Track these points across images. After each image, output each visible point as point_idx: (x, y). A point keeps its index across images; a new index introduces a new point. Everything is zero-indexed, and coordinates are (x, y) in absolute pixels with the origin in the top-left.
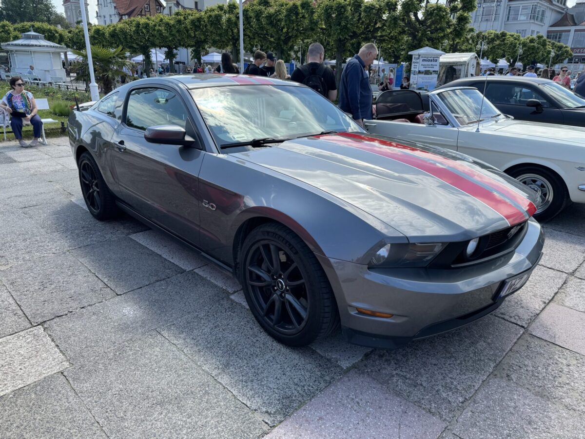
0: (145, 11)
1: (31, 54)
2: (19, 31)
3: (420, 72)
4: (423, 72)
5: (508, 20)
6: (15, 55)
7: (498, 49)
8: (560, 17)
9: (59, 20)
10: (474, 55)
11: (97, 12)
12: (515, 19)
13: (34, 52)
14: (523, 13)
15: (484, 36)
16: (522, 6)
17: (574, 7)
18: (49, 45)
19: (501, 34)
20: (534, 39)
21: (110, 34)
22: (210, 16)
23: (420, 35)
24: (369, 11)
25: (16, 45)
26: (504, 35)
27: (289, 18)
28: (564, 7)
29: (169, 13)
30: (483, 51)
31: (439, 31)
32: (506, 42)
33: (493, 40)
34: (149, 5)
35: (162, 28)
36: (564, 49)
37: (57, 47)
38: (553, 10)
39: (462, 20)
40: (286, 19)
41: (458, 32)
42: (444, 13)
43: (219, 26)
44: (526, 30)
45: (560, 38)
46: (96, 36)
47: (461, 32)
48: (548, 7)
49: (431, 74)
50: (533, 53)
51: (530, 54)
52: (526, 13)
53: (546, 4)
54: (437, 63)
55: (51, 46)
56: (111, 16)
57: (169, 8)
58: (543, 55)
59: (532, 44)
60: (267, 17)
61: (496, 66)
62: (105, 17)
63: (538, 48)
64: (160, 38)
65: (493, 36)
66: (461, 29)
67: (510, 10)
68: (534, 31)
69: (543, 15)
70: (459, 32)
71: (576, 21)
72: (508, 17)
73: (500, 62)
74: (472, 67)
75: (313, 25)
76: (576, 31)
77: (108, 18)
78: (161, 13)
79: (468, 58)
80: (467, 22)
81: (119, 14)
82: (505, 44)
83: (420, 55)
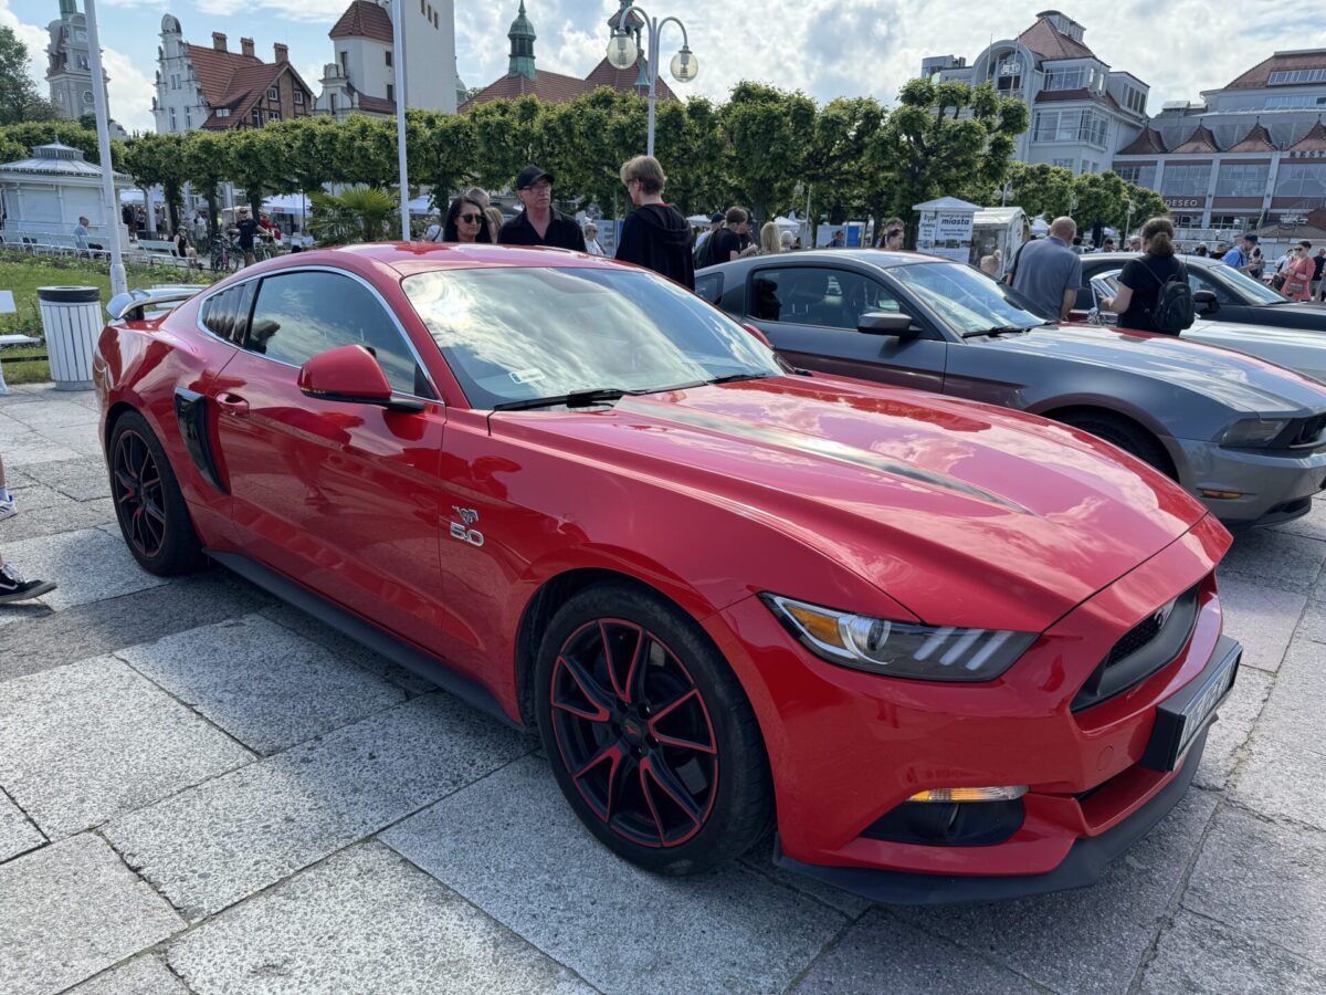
0: (269, 101)
1: (57, 191)
2: (19, 141)
3: (937, 243)
4: (943, 244)
5: (1036, 139)
6: (19, 192)
7: (1033, 197)
8: (1134, 135)
9: (44, 112)
10: (1019, 212)
11: (154, 99)
12: (1051, 137)
13: (65, 187)
14: (1064, 126)
16: (1063, 113)
17: (1159, 117)
18: (97, 172)
19: (1038, 169)
20: (1098, 180)
21: (237, 152)
22: (486, 124)
23: (928, 173)
25: (24, 172)
26: (1044, 170)
27: (665, 136)
28: (1141, 116)
29: (330, 109)
31: (961, 168)
32: (1047, 184)
33: (1023, 180)
34: (278, 88)
35: (368, 144)
36: (1152, 200)
38: (1120, 121)
39: (1000, 147)
41: (994, 171)
42: (978, 137)
43: (504, 144)
44: (1072, 161)
45: (1136, 177)
46: (203, 156)
48: (1111, 116)
49: (958, 246)
50: (1096, 206)
51: (1091, 208)
52: (1069, 126)
53: (1107, 110)
54: (970, 227)
56: (188, 109)
57: (329, 98)
58: (1114, 210)
59: (1095, 189)
60: (616, 129)
62: (173, 111)
63: (1106, 197)
64: (362, 165)
65: (1022, 172)
66: (1000, 164)
67: (1038, 119)
68: (1088, 162)
69: (1102, 132)
71: (1166, 145)
72: (1036, 134)
73: (1035, 223)
75: (714, 149)
76: (1167, 163)
77: (180, 116)
78: (303, 105)
79: (1010, 217)
80: (1009, 152)
81: (209, 105)
82: (1046, 189)
83: (936, 212)
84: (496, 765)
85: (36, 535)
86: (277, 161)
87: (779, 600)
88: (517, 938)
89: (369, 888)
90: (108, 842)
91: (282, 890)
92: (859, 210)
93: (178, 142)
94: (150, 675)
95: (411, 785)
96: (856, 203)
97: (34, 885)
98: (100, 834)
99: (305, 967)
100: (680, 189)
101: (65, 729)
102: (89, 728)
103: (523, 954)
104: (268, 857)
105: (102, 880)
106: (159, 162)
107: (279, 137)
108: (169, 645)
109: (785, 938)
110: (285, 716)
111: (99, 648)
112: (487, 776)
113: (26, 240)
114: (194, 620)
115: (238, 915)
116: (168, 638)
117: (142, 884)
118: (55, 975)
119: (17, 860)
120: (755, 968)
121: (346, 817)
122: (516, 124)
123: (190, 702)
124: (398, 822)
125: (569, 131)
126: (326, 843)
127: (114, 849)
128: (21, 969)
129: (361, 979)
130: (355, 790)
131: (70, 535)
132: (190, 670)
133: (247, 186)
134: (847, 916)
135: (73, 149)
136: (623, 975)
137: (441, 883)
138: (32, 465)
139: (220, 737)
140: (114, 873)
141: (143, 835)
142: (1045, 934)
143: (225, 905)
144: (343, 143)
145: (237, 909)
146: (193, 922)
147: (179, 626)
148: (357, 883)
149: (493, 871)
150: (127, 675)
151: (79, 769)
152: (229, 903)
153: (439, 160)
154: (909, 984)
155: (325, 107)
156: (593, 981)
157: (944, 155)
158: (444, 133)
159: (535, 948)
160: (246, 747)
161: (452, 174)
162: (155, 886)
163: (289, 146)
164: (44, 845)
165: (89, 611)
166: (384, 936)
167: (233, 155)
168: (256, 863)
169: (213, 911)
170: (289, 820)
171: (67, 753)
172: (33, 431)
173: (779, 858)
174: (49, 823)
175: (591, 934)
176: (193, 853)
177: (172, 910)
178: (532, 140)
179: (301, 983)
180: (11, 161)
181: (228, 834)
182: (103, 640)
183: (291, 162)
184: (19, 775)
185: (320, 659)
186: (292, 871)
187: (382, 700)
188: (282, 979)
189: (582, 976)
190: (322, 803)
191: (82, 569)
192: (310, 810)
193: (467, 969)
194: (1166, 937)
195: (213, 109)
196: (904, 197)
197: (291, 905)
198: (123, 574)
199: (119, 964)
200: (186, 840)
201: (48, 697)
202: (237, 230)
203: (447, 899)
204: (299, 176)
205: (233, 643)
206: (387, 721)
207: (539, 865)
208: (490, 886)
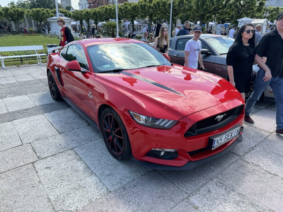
0: (101, 1)
2: (53, 13)
6: (53, 23)
7: (275, 15)
10: (266, 20)
11: (79, 2)
15: (267, 9)
18: (67, 19)
19: (276, 8)
21: (93, 13)
22: (142, 5)
23: (242, 12)
24: (218, 2)
25: (54, 19)
26: (278, 8)
27: (180, 5)
30: (267, 17)
31: (251, 10)
32: (279, 12)
33: (272, 11)
37: (70, 20)
39: (262, 4)
40: (178, 5)
43: (145, 9)
46: (86, 14)
47: (261, 10)
55: (68, 19)
56: (85, 4)
61: (273, 24)
62: (82, 5)
65: (272, 9)
66: (261, 8)
70: (260, 10)
74: (265, 26)
75: (191, 8)
77: (84, 6)
78: (107, 2)
79: (264, 21)
80: (264, 5)
81: (89, 3)
82: (278, 13)
83: (242, 21)
84: (99, 138)
85: (38, 92)
86: (100, 15)
87: (131, 112)
88: (89, 167)
89: (68, 157)
90: (31, 145)
91: (55, 156)
92: (228, 20)
93: (82, 12)
94: (48, 118)
95: (83, 141)
96: (227, 19)
97: (19, 151)
98: (31, 144)
99: (54, 168)
100: (186, 17)
101: (31, 127)
102: (35, 127)
103: (89, 170)
104: (54, 150)
105: (28, 151)
106: (78, 16)
107: (101, 10)
108: (53, 113)
109: (135, 173)
110: (67, 127)
111: (41, 113)
112: (96, 140)
113: (54, 33)
114: (58, 109)
115: (46, 159)
116: (53, 112)
117: (34, 153)
118: (17, 165)
119: (17, 147)
120: (127, 177)
121: (70, 145)
122: (148, 4)
123: (52, 123)
124: (78, 147)
125: (159, 5)
126: (64, 149)
127: (32, 147)
128: (12, 163)
129: (61, 171)
130: (73, 141)
131: (44, 92)
132: (54, 118)
133: (95, 20)
134: (148, 171)
135: (62, 14)
136: (104, 176)
137: (80, 157)
138: (42, 79)
139: (55, 130)
140: (31, 150)
141: (36, 145)
142: (185, 178)
143: (45, 157)
144: (113, 10)
145: (47, 158)
146: (39, 159)
147: (55, 110)
148: (67, 156)
149: (90, 156)
150: (44, 118)
151: (31, 133)
152: (46, 157)
153: (132, 13)
154: (153, 184)
155: (111, 2)
156: (98, 176)
157: (246, 7)
158: (133, 7)
159: (91, 170)
160: (58, 132)
161: (135, 16)
162: (36, 153)
163: (102, 11)
164: (22, 145)
165: (42, 106)
166: (68, 165)
167: (92, 14)
168: (52, 151)
169: (43, 158)
170: (60, 144)
171: (30, 130)
172: (44, 72)
173: (133, 158)
174: (24, 142)
175: (101, 168)
176: (43, 148)
177: (37, 157)
178: (151, 8)
179: (52, 170)
180: (52, 17)
181: (50, 146)
182: (43, 112)
183: (103, 15)
184: (22, 133)
185: (77, 117)
186: (57, 153)
187: (84, 125)
188: (49, 169)
189: (97, 175)
190: (67, 142)
191: (43, 98)
192: (64, 143)
193: (79, 171)
194: (210, 182)
195: (90, 4)
196: (236, 18)
197: (55, 158)
198: (50, 100)
199: (26, 164)
200: (43, 146)
201: (30, 121)
202: (91, 30)
203: (80, 160)
204: (104, 18)
205: (63, 113)
206: (83, 129)
207: (98, 156)
208: (88, 159)
